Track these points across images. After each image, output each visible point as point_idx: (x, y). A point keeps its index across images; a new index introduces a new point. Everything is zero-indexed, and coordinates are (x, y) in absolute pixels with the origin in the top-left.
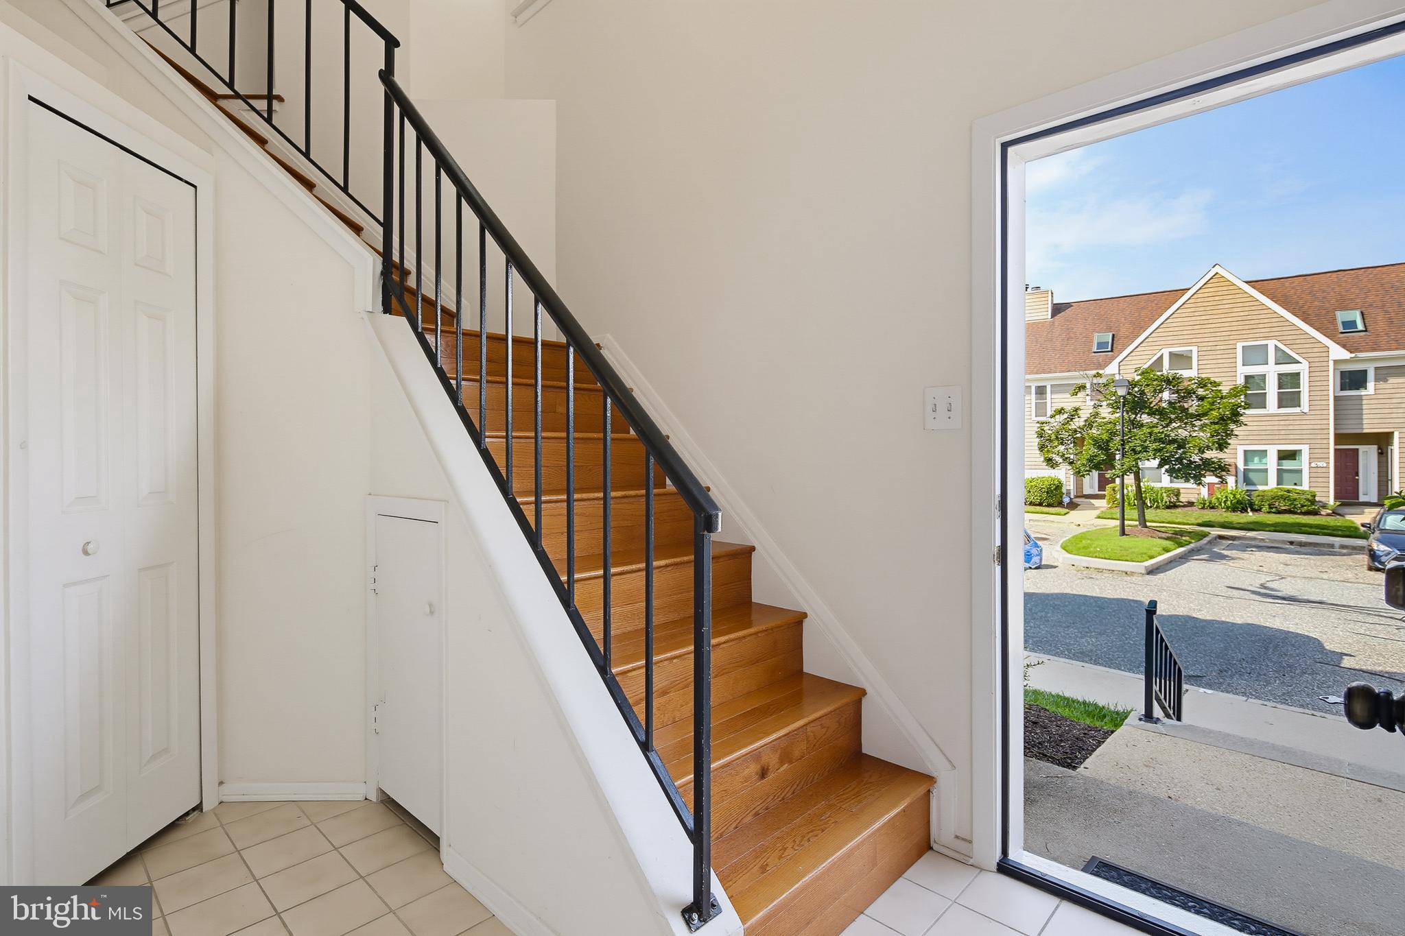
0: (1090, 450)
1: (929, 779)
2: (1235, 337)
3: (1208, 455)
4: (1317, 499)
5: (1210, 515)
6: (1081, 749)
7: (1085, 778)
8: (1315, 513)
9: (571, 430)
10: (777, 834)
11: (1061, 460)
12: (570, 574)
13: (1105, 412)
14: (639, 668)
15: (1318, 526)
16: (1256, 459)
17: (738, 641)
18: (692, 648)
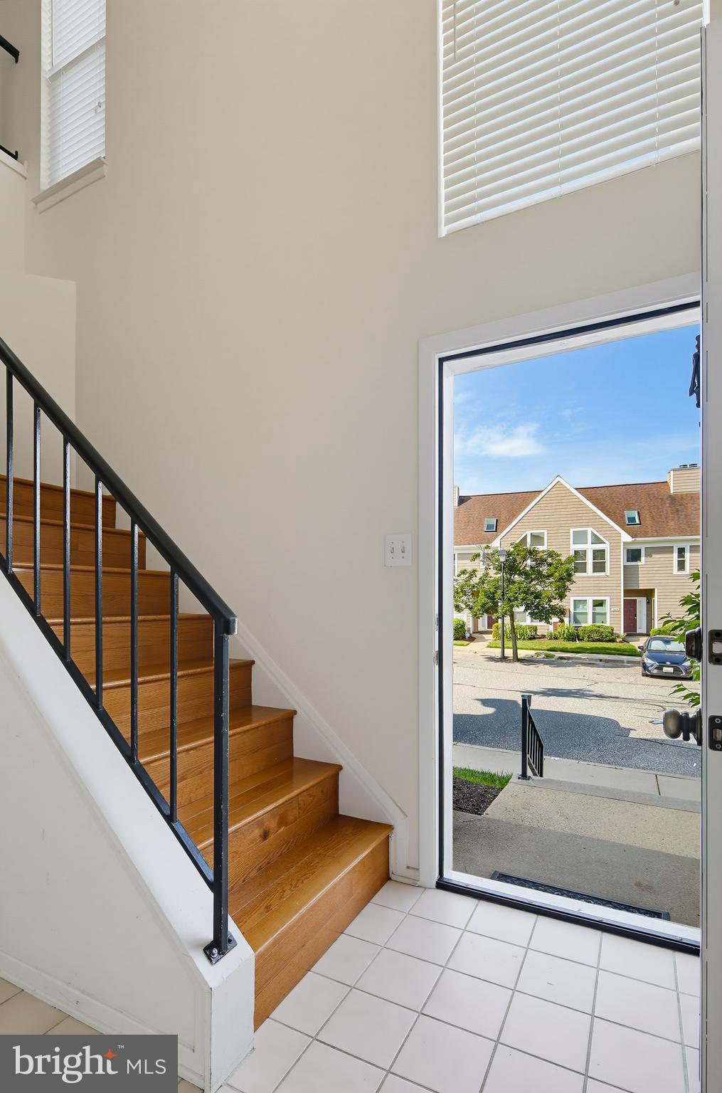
0: (482, 599)
1: (389, 827)
2: (570, 525)
3: (554, 603)
4: (614, 632)
5: (554, 644)
6: (483, 802)
7: (488, 820)
8: (613, 641)
9: (100, 564)
10: (278, 881)
11: (464, 607)
12: (98, 683)
13: (492, 572)
14: (166, 757)
15: (614, 649)
16: (581, 606)
17: (242, 734)
18: (212, 738)
